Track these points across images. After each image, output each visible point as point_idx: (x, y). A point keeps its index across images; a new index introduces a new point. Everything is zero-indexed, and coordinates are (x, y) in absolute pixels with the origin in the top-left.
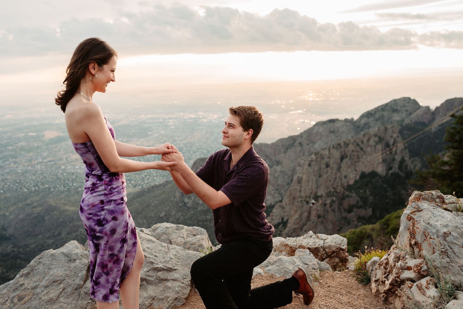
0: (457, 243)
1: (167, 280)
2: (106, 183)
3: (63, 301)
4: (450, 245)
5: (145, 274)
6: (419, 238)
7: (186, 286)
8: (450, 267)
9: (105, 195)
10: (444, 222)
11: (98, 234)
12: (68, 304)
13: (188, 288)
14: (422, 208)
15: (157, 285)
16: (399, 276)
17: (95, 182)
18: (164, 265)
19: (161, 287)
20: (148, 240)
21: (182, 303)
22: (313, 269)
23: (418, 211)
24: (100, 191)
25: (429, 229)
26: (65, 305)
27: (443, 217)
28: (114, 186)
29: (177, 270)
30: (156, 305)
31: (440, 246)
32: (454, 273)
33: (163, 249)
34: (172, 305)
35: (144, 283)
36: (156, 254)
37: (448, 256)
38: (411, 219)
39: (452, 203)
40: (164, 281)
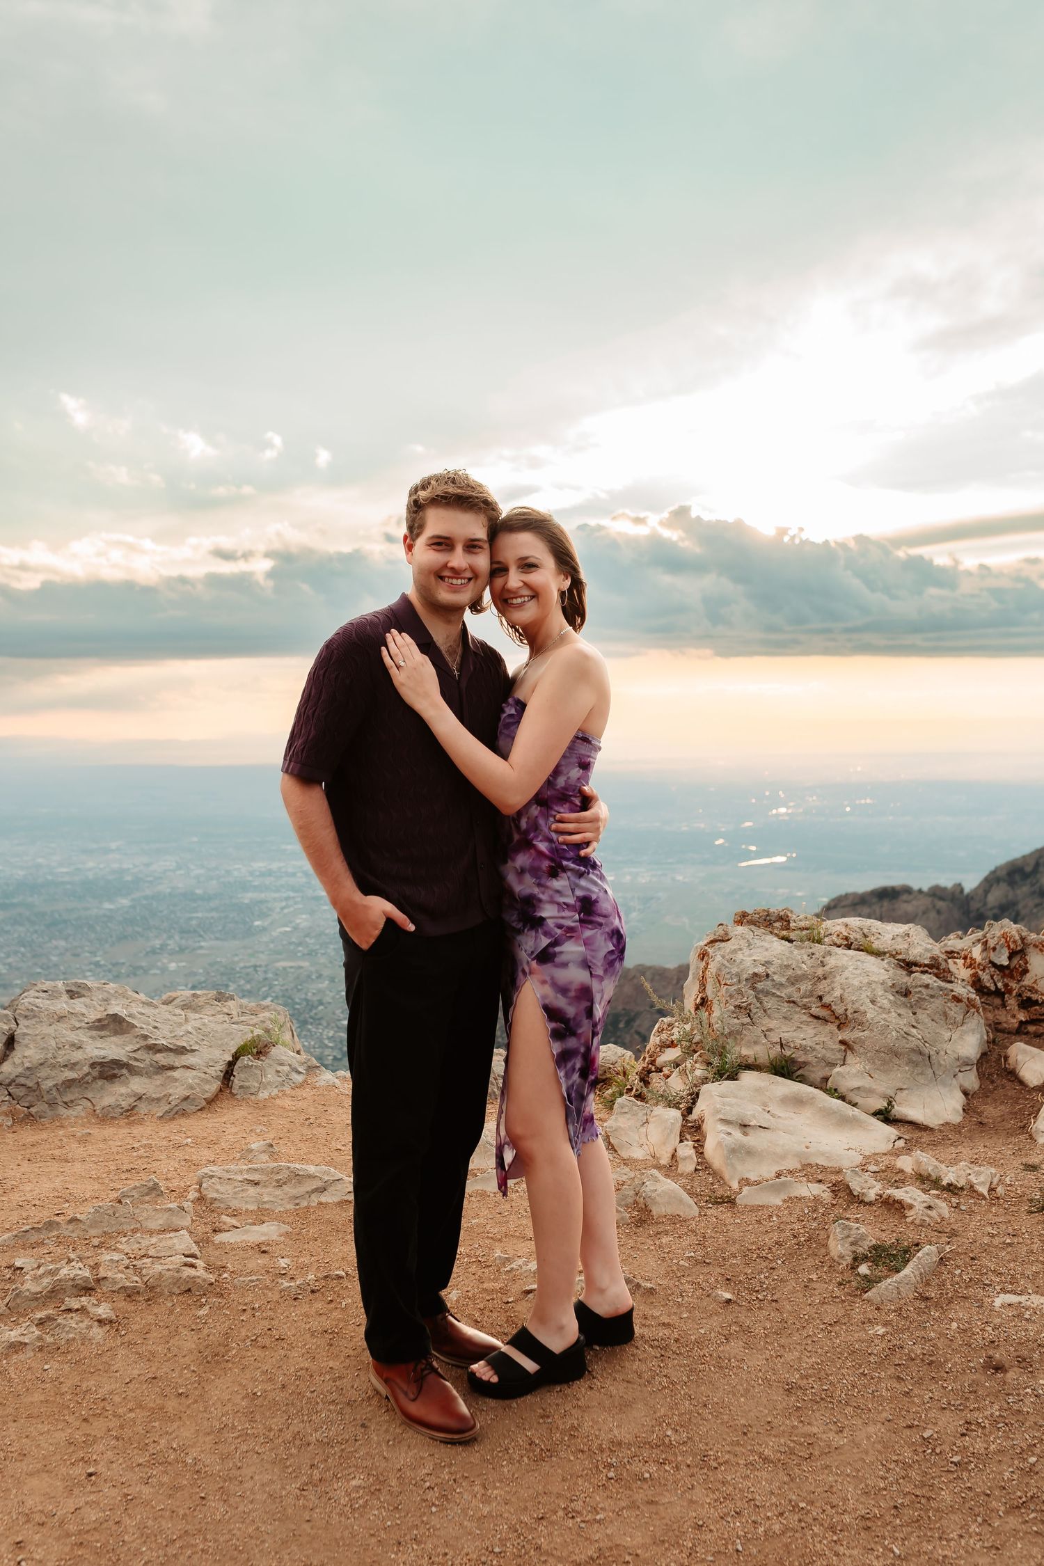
0: (778, 993)
1: (172, 1068)
4: (761, 996)
5: (128, 1055)
6: (709, 991)
7: (211, 1079)
8: (744, 1032)
10: (761, 956)
13: (215, 1082)
14: (731, 934)
15: (150, 1078)
16: (654, 1061)
18: (171, 1042)
19: (159, 1080)
20: (144, 1003)
21: (200, 1107)
23: (722, 941)
25: (726, 967)
27: (767, 950)
29: (196, 1052)
30: (143, 1108)
31: (740, 997)
32: (749, 1042)
33: (175, 1018)
34: (178, 1108)
35: (125, 1071)
36: (156, 1024)
37: (749, 1016)
38: (703, 955)
39: (801, 929)
40: (166, 1070)
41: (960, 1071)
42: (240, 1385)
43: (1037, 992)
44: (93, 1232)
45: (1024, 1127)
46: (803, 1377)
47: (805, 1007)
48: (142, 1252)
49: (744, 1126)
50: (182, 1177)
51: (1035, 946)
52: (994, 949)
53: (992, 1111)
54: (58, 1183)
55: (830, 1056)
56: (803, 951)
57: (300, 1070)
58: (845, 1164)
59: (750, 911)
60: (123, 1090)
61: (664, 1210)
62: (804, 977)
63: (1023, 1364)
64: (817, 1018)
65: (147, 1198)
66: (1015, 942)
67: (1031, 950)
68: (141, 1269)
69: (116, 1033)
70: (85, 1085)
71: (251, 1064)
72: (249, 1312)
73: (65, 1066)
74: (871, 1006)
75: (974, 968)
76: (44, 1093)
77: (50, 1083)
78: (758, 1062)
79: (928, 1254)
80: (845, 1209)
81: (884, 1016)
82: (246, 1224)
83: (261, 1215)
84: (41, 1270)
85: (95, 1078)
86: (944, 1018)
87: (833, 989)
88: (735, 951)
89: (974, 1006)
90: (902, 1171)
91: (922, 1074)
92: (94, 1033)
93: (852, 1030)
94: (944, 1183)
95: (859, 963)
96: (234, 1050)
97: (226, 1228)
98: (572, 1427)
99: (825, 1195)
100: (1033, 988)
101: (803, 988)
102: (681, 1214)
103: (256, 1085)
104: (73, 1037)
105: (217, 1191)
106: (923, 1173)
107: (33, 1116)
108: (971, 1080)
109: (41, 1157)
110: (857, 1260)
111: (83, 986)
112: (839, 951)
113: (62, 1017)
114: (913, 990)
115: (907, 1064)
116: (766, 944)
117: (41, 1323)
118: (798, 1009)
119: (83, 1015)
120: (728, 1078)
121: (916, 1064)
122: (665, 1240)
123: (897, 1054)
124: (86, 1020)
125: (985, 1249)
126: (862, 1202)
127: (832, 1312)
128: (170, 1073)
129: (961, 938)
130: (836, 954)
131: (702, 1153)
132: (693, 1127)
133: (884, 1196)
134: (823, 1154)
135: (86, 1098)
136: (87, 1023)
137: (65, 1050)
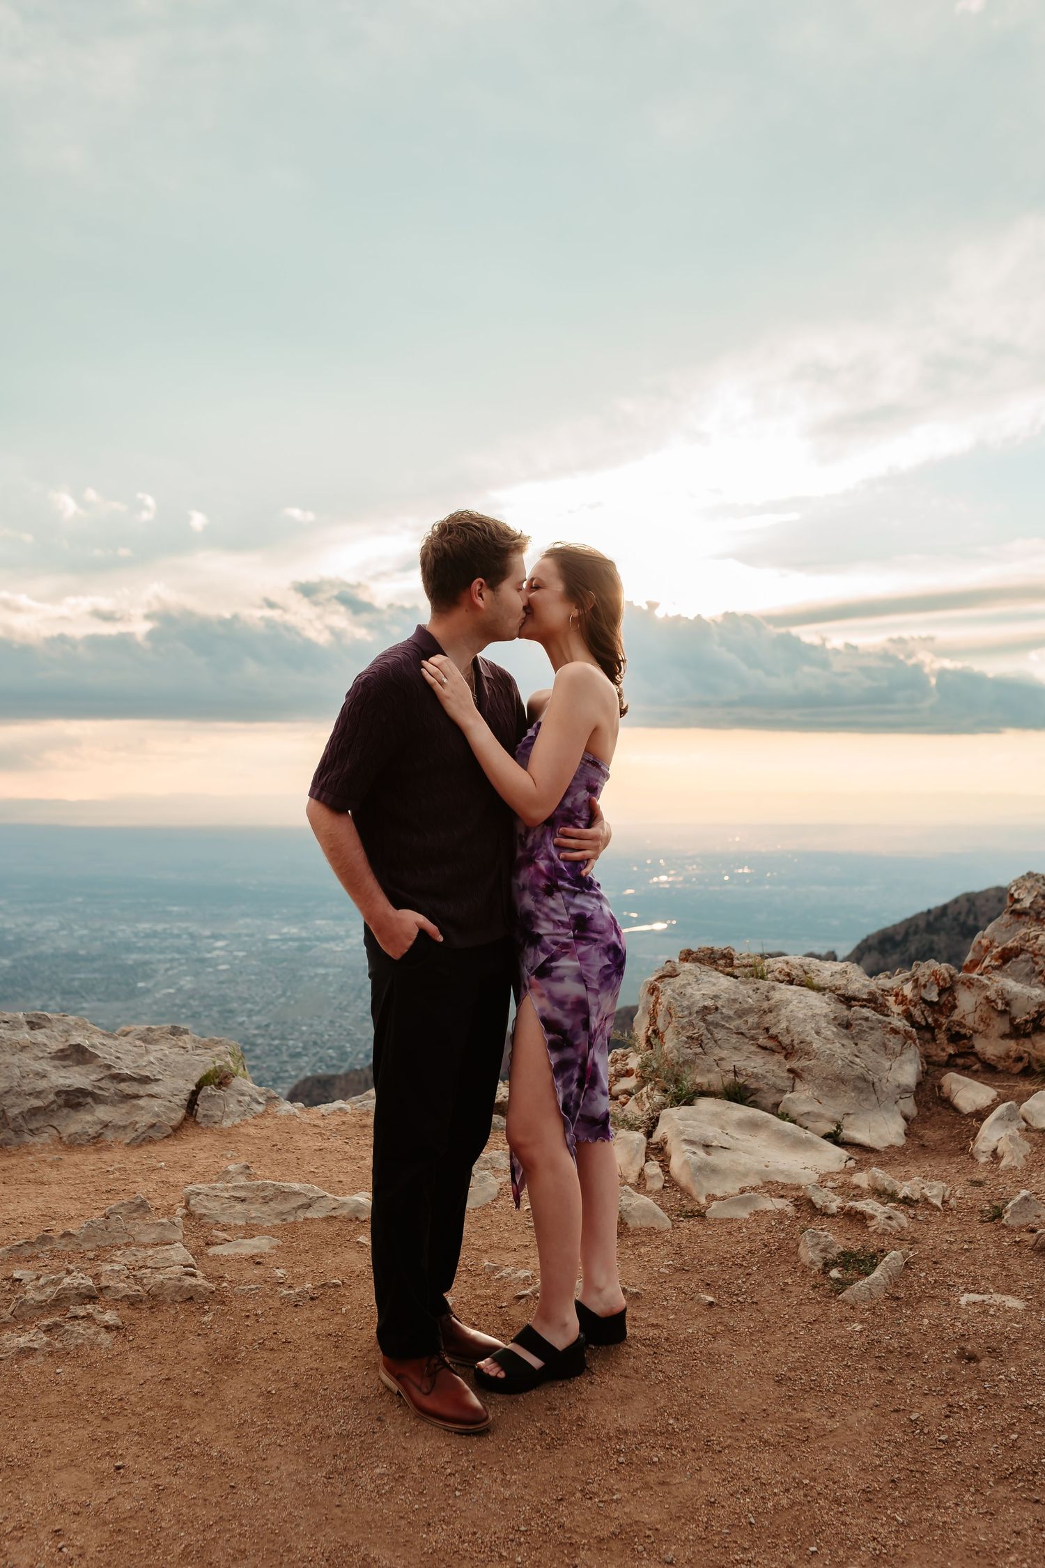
0: (727, 1025)
1: (137, 1097)
4: (711, 1027)
5: (92, 1084)
6: (660, 1024)
7: (176, 1107)
8: (697, 1061)
10: (708, 990)
13: (180, 1111)
14: (679, 970)
15: (115, 1106)
18: (134, 1071)
19: (124, 1108)
20: (104, 1035)
21: (165, 1135)
23: (671, 976)
25: (677, 1000)
27: (714, 985)
29: (161, 1082)
30: (109, 1136)
31: (691, 1028)
32: (702, 1070)
33: (135, 1049)
34: (144, 1135)
35: (89, 1100)
36: (118, 1055)
37: (701, 1046)
38: (653, 990)
39: (746, 966)
40: (131, 1098)
41: (901, 1098)
42: (254, 1384)
43: (965, 1026)
44: (87, 1246)
45: (963, 1149)
46: (790, 1370)
47: (753, 1038)
48: (140, 1263)
49: (707, 1147)
50: (163, 1197)
51: (963, 983)
52: (925, 986)
53: (932, 1135)
54: (40, 1202)
55: (781, 1084)
56: (748, 986)
57: (260, 1100)
58: (804, 1181)
59: (695, 949)
60: (89, 1118)
61: (638, 1222)
62: (749, 1011)
63: (994, 1354)
64: (764, 1048)
65: (135, 1215)
66: (944, 979)
67: (959, 986)
68: (142, 1279)
69: (78, 1063)
70: (50, 1113)
71: (214, 1093)
72: (253, 1317)
73: (30, 1094)
74: (817, 1037)
75: (906, 1004)
76: (10, 1121)
77: (16, 1111)
78: (712, 1089)
79: (894, 1257)
80: (809, 1221)
81: (829, 1046)
82: (238, 1238)
83: (251, 1230)
84: (42, 1281)
85: (60, 1107)
86: (883, 1049)
87: (779, 1021)
88: (684, 986)
89: (911, 1038)
90: (858, 1187)
91: (866, 1100)
92: (57, 1063)
93: (799, 1060)
94: (901, 1196)
95: (802, 997)
96: (196, 1080)
97: (219, 1241)
98: (579, 1418)
99: (790, 1210)
100: (961, 1022)
101: (750, 1020)
102: (656, 1226)
103: (220, 1114)
104: (38, 1066)
105: (205, 1207)
106: (879, 1188)
108: (910, 1107)
109: (15, 1180)
110: (827, 1266)
112: (783, 986)
113: (24, 1047)
114: (854, 1023)
115: (853, 1091)
116: (713, 980)
117: (49, 1330)
118: (746, 1040)
119: (45, 1045)
120: (685, 1104)
121: (861, 1091)
122: (643, 1250)
123: (843, 1081)
124: (49, 1050)
125: (946, 1254)
126: (825, 1214)
127: (810, 1312)
128: (135, 1102)
129: (890, 978)
130: (780, 989)
131: (668, 1172)
132: (656, 1148)
133: (846, 1208)
134: (782, 1172)
135: (52, 1126)
136: (50, 1053)
137: (30, 1079)
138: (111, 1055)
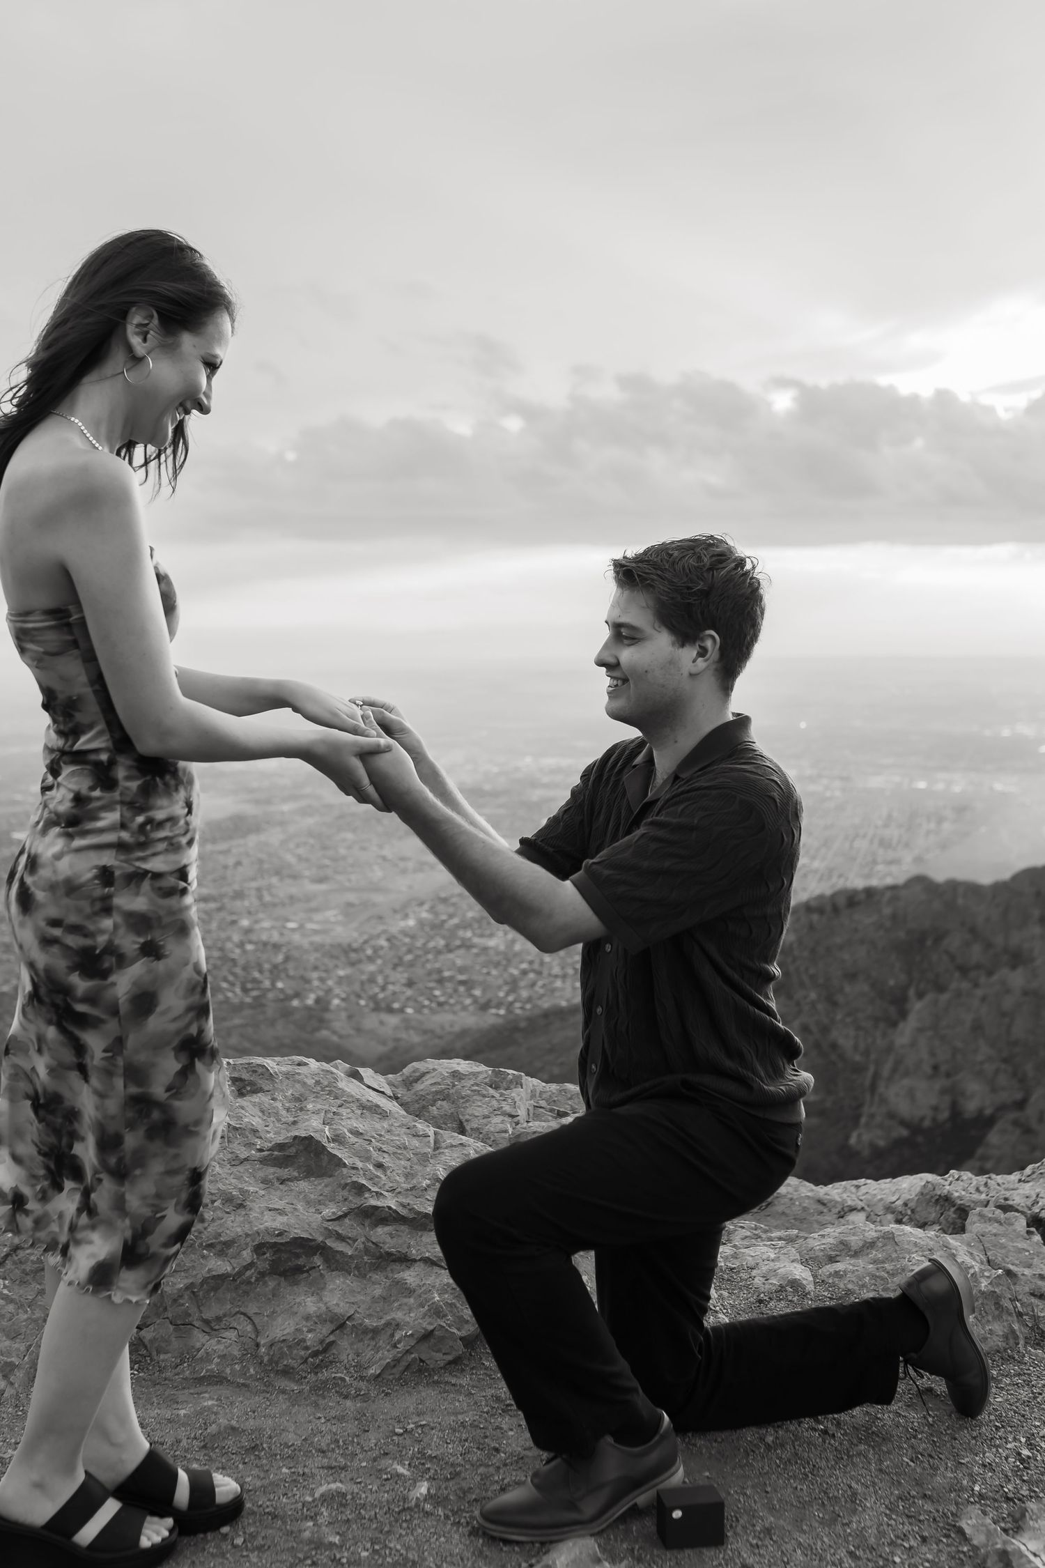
1: (405, 1260)
2: (128, 799)
3: (5, 1292)
5: (326, 1228)
9: (121, 847)
11: (81, 1008)
12: (21, 1306)
15: (364, 1276)
17: (84, 791)
18: (405, 1201)
19: (378, 1285)
20: (363, 1107)
21: (450, 1358)
22: (1033, 1294)
24: (101, 831)
26: (11, 1308)
28: (160, 815)
30: (346, 1349)
33: (415, 1142)
34: (410, 1359)
35: (318, 1260)
36: (382, 1160)
40: (394, 1261)
60: (310, 1305)
69: (308, 1175)
70: (244, 1287)
73: (210, 1246)
76: (168, 1302)
85: (262, 1275)
92: (271, 1172)
107: (146, 1347)
111: (260, 1070)
119: (255, 1131)
124: (259, 1144)
135: (242, 1313)
136: (261, 1150)
137: (217, 1208)
138: (367, 1159)
